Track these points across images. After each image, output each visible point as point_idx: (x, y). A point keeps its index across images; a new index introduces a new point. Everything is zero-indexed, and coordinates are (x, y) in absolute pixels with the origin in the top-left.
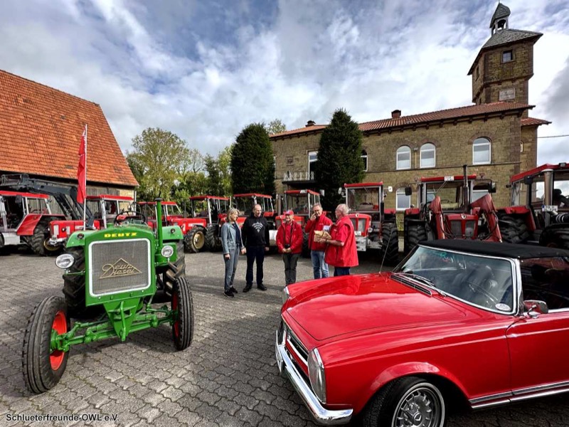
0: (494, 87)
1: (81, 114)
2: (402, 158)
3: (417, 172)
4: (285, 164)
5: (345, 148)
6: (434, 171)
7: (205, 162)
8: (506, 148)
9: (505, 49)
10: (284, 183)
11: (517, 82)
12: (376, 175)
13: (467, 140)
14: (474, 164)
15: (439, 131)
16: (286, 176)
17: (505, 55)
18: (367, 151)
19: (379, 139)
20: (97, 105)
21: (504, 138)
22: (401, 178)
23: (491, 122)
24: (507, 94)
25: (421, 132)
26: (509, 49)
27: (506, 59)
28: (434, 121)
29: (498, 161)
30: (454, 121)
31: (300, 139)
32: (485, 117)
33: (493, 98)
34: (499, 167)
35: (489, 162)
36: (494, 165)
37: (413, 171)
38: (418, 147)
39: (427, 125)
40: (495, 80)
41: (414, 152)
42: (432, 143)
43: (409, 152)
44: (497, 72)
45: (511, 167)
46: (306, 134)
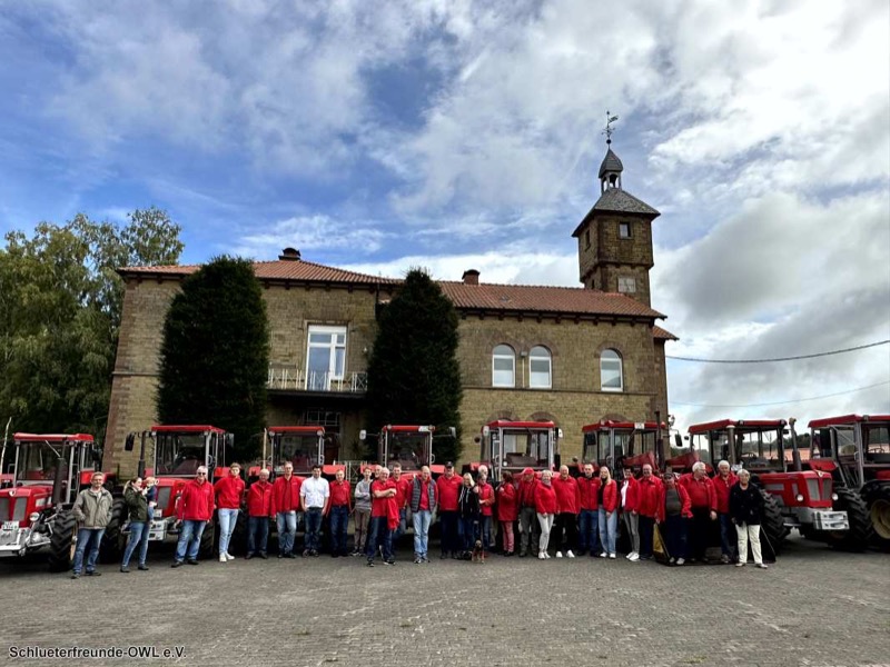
2: (501, 366)
3: (525, 393)
6: (551, 396)
8: (640, 370)
9: (621, 218)
11: (637, 270)
13: (593, 350)
14: (603, 390)
15: (555, 328)
17: (622, 227)
21: (636, 355)
22: (501, 402)
23: (620, 328)
24: (627, 284)
25: (529, 325)
26: (626, 220)
27: (624, 232)
28: (549, 312)
29: (632, 389)
30: (577, 317)
31: (289, 293)
32: (614, 319)
33: (610, 286)
34: (633, 398)
35: (620, 390)
36: (628, 394)
37: (520, 393)
38: (528, 350)
39: (540, 316)
40: (612, 260)
41: (521, 358)
42: (545, 347)
43: (512, 357)
44: (614, 249)
45: (647, 399)
46: (308, 285)
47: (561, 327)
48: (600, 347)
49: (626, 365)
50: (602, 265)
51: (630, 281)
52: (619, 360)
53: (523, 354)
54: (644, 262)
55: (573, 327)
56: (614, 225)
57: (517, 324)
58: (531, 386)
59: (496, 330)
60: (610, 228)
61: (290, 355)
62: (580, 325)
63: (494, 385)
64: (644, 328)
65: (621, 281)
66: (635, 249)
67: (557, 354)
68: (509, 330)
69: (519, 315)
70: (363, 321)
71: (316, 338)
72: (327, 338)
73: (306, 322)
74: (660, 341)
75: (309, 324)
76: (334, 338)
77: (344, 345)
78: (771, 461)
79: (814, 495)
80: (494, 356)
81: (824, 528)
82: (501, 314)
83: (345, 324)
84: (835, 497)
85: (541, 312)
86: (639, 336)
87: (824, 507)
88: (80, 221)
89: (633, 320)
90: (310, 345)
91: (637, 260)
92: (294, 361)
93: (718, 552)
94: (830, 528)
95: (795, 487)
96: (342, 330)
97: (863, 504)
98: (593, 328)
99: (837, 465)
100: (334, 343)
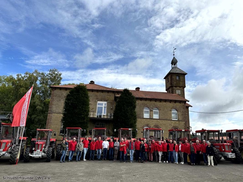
0: (174, 88)
2: (146, 112)
14: (172, 119)
22: (146, 122)
23: (177, 104)
24: (178, 92)
25: (153, 102)
26: (178, 75)
27: (177, 78)
28: (158, 99)
29: (180, 120)
30: (165, 101)
31: (93, 93)
32: (175, 101)
33: (174, 92)
34: (181, 122)
35: (177, 120)
36: (179, 121)
37: (151, 119)
38: (153, 109)
39: (156, 100)
40: (175, 85)
41: (151, 111)
42: (157, 108)
43: (149, 110)
44: (175, 83)
45: (184, 122)
46: (98, 91)
47: (161, 103)
48: (172, 108)
49: (179, 113)
50: (172, 87)
51: (179, 91)
52: (176, 112)
53: (152, 110)
54: (183, 86)
55: (164, 103)
56: (175, 76)
57: (150, 102)
58: (154, 118)
59: (145, 103)
60: (174, 77)
61: (93, 109)
62: (166, 103)
63: (144, 117)
64: (183, 104)
65: (177, 91)
66: (180, 83)
67: (160, 110)
68: (148, 103)
69: (151, 100)
70: (111, 100)
71: (99, 104)
72: (102, 104)
73: (97, 100)
74: (188, 107)
75: (98, 101)
76: (104, 104)
77: (106, 106)
78: (216, 140)
79: (227, 149)
80: (144, 110)
81: (229, 157)
82: (146, 99)
83: (106, 101)
84: (232, 150)
85: (156, 99)
86: (182, 106)
87: (229, 152)
88: (36, 71)
89: (180, 102)
90: (98, 106)
91: (181, 85)
92: (94, 110)
93: (203, 162)
94: (231, 157)
95: (222, 147)
96: (106, 102)
97: (239, 152)
98: (170, 103)
99: (233, 142)
100: (104, 106)
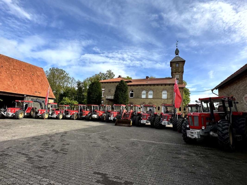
0: (174, 74)
1: (38, 73)
2: (144, 94)
3: (147, 99)
4: (108, 92)
5: (122, 92)
6: (152, 99)
7: (77, 83)
8: (171, 94)
9: (177, 63)
10: (106, 99)
11: (180, 73)
12: (136, 99)
13: (161, 91)
14: (163, 98)
15: (153, 87)
16: (107, 96)
17: (177, 65)
18: (133, 91)
19: (137, 87)
20: (42, 69)
21: (170, 92)
22: (143, 101)
23: (167, 86)
24: (177, 76)
29: (169, 98)
32: (165, 85)
33: (174, 77)
35: (166, 98)
38: (148, 91)
40: (174, 72)
42: (152, 90)
44: (175, 69)
45: (172, 100)
52: (167, 92)
54: (182, 71)
55: (157, 87)
56: (175, 64)
58: (149, 98)
63: (142, 98)
64: (172, 86)
66: (179, 69)
67: (154, 92)
68: (145, 88)
80: (142, 93)
98: (161, 87)
